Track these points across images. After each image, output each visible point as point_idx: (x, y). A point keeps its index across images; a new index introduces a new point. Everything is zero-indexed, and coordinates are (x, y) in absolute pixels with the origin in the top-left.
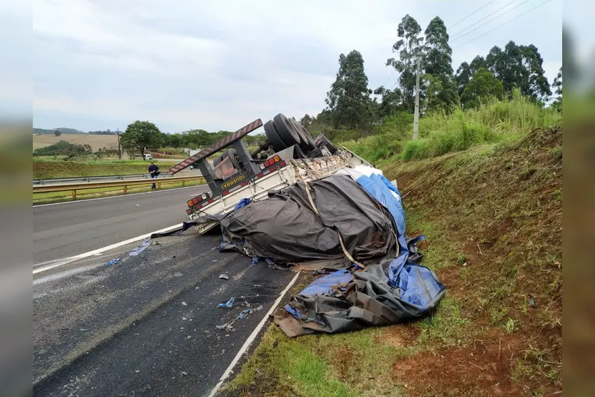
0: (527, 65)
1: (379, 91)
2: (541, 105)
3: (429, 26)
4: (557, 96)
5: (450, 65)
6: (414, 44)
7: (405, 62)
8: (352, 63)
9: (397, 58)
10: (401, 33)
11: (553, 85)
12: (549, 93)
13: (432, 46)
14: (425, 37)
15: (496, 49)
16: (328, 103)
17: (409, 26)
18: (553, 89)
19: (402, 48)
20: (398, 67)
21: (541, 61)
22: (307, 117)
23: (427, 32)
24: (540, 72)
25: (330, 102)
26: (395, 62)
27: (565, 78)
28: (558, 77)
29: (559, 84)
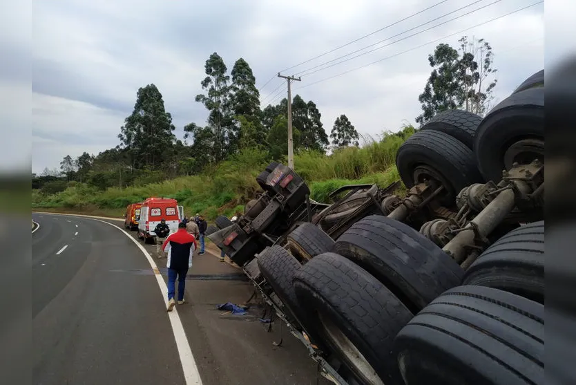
1: (190, 128)
2: (322, 152)
3: (235, 67)
4: (334, 145)
5: (259, 108)
6: (221, 83)
7: (214, 100)
8: (149, 97)
9: (206, 95)
10: (209, 71)
11: (331, 136)
12: (328, 143)
13: (240, 87)
14: (231, 77)
15: (285, 101)
16: (122, 139)
18: (330, 140)
19: (210, 86)
20: (208, 104)
21: (320, 115)
22: (86, 156)
23: (233, 73)
24: (320, 125)
25: (125, 138)
26: (205, 99)
27: (339, 131)
28: (334, 129)
29: (335, 135)
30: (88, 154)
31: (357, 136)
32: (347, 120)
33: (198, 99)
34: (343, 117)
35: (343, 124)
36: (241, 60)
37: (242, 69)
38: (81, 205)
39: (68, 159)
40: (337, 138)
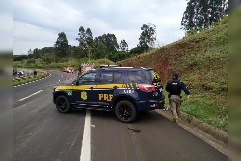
0: (113, 40)
3: (87, 30)
7: (81, 39)
8: (62, 36)
9: (79, 38)
10: (80, 31)
12: (119, 48)
15: (105, 35)
17: (82, 29)
19: (80, 35)
20: (79, 40)
21: (116, 39)
23: (86, 32)
24: (116, 42)
26: (78, 39)
27: (122, 44)
28: (121, 44)
29: (121, 46)
30: (37, 49)
31: (128, 46)
32: (125, 41)
33: (76, 39)
34: (124, 40)
35: (124, 42)
36: (89, 28)
37: (89, 30)
38: (44, 67)
39: (30, 50)
40: (121, 47)
